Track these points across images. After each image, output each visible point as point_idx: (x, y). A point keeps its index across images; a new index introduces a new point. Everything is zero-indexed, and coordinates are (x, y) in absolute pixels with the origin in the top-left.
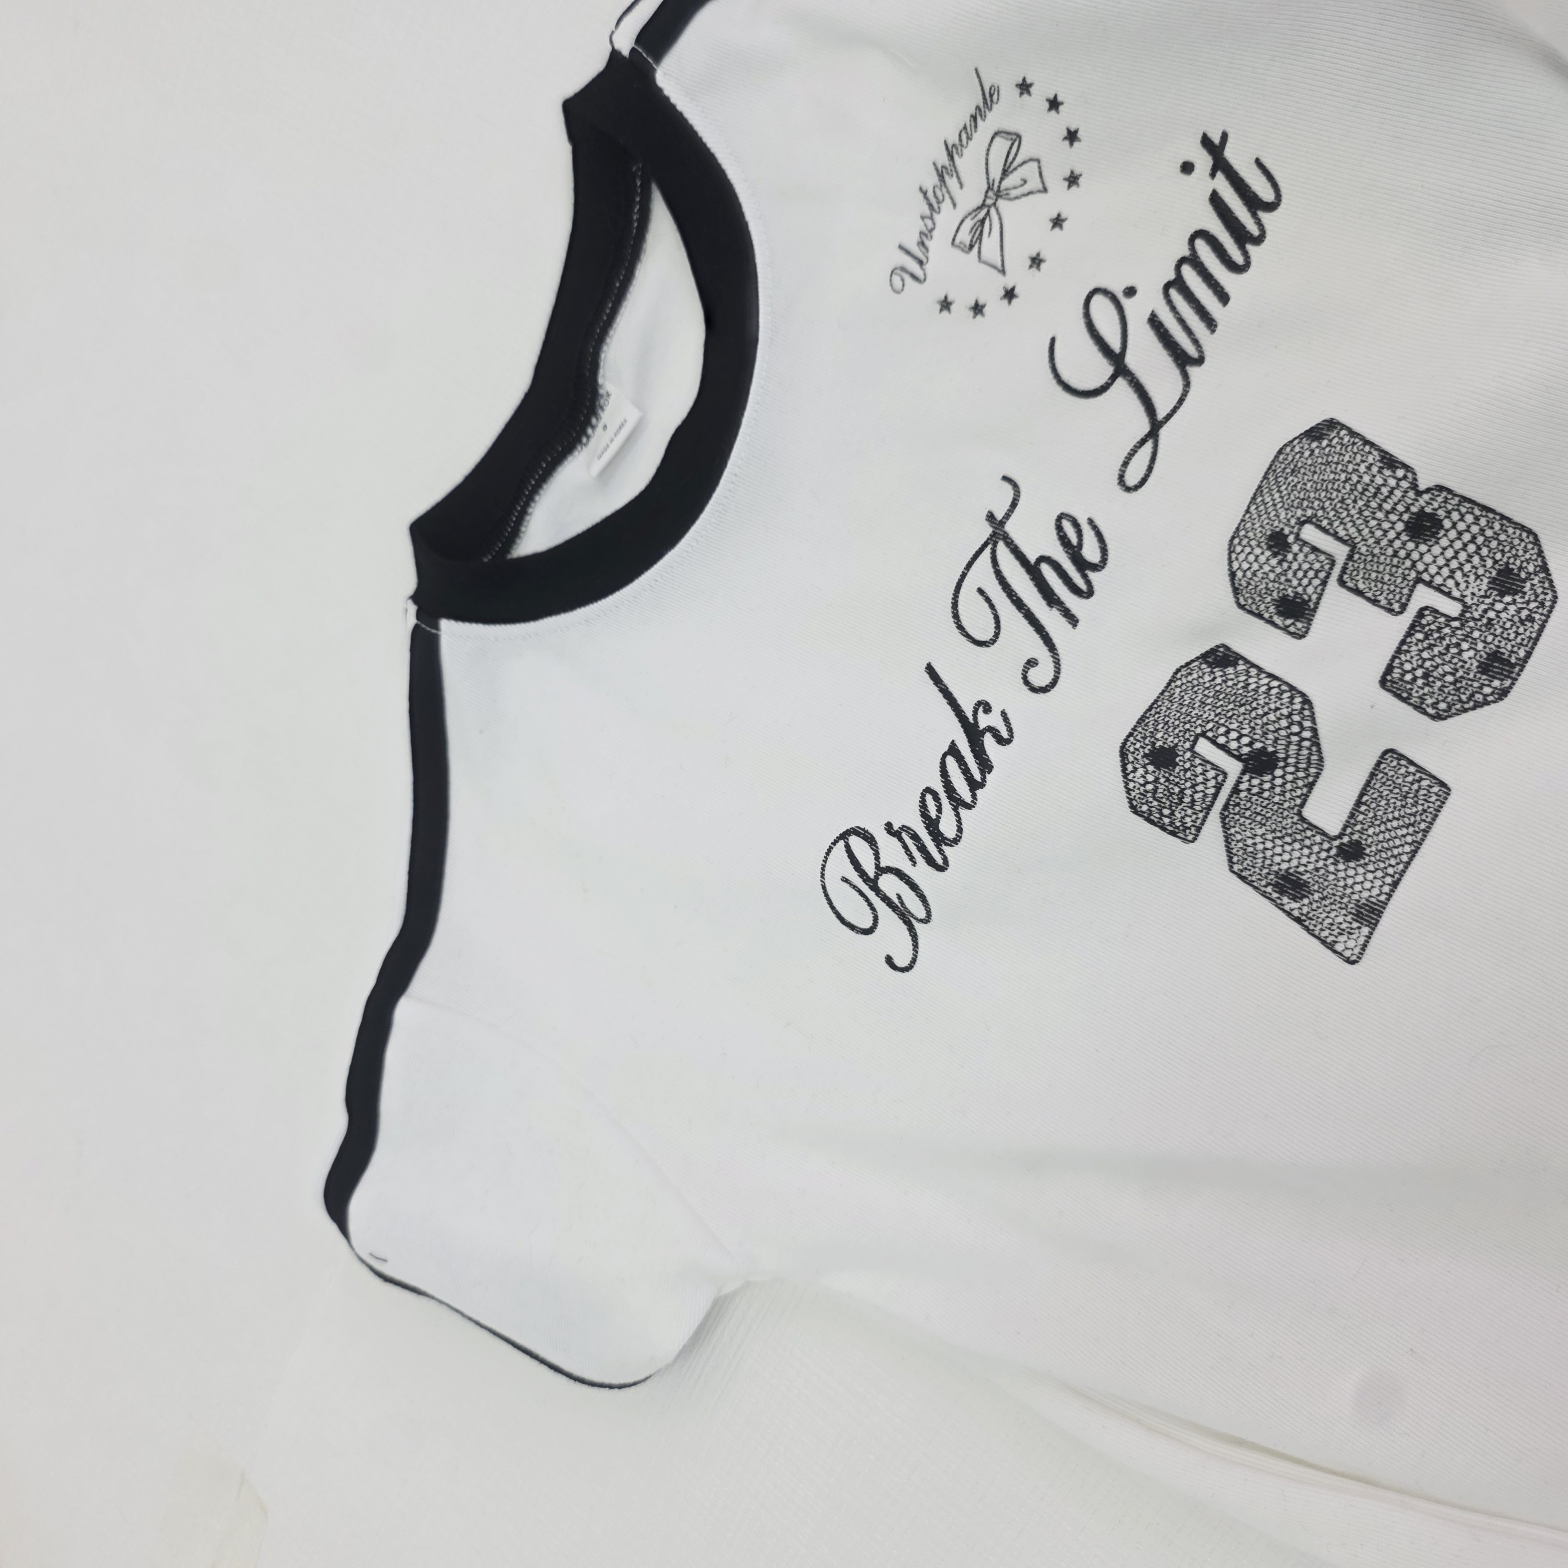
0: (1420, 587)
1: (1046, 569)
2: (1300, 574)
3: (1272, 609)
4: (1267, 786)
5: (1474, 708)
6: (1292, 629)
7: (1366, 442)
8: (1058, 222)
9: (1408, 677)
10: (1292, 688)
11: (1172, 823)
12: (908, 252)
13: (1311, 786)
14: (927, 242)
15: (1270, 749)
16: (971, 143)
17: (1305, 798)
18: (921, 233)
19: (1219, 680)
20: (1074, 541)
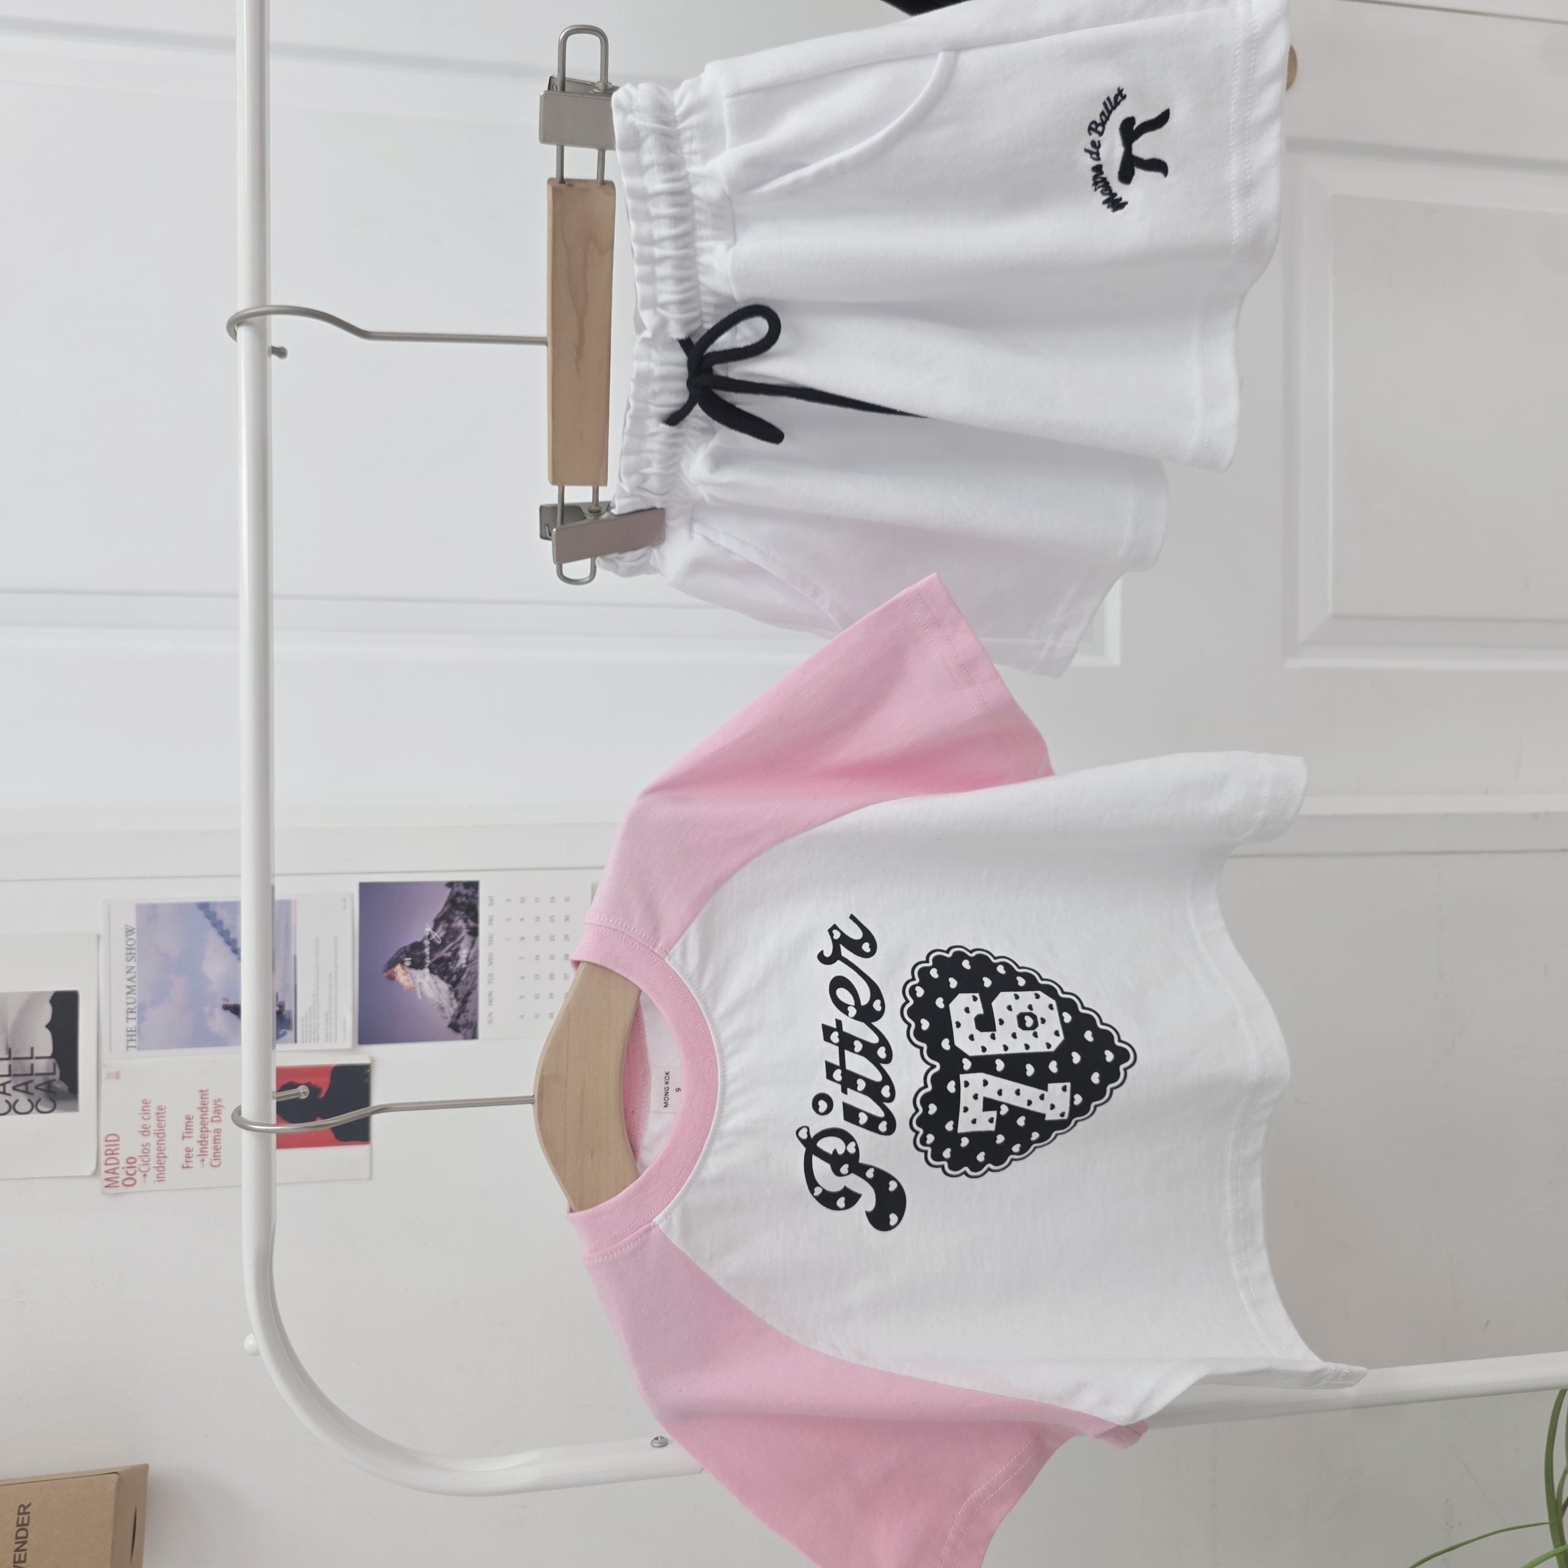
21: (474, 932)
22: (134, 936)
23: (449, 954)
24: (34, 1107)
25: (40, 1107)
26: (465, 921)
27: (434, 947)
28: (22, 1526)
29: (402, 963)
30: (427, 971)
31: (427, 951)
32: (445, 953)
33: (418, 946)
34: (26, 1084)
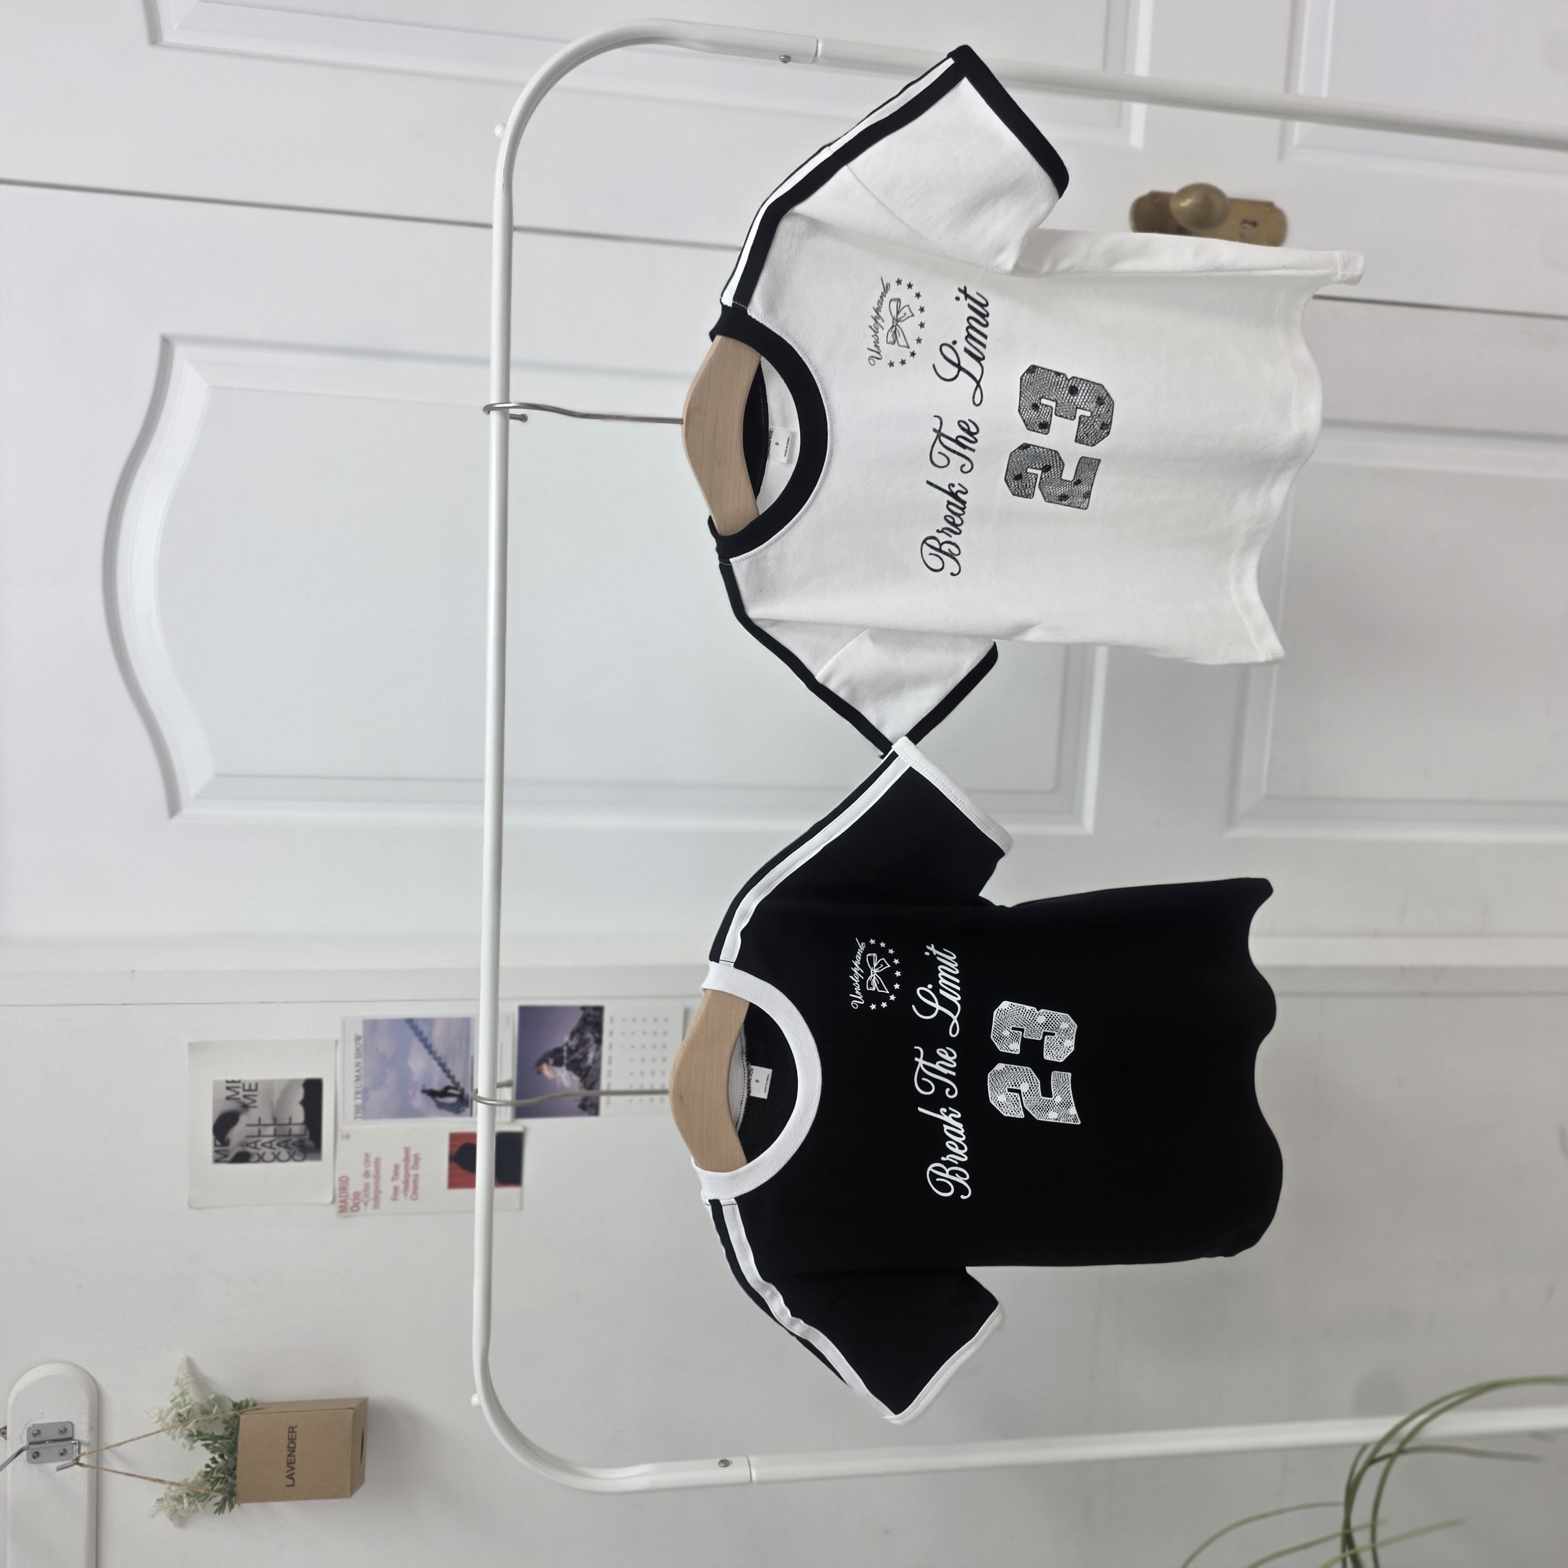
0: (1078, 410)
1: (960, 439)
2: (1044, 415)
3: (1038, 428)
4: (1050, 474)
5: (1102, 440)
6: (1044, 432)
7: (1049, 370)
8: (922, 325)
9: (1082, 437)
10: (1050, 450)
11: (1025, 494)
12: (872, 350)
13: (1062, 471)
14: (878, 345)
15: (1048, 464)
16: (883, 306)
17: (1061, 474)
18: (874, 342)
19: (1026, 452)
20: (967, 428)
21: (599, 1041)
22: (361, 1042)
23: (580, 1057)
24: (291, 1157)
25: (296, 1157)
26: (593, 1033)
27: (570, 1051)
28: (292, 1440)
29: (547, 1062)
30: (564, 1068)
31: (565, 1054)
32: (577, 1056)
33: (559, 1051)
34: (286, 1142)
